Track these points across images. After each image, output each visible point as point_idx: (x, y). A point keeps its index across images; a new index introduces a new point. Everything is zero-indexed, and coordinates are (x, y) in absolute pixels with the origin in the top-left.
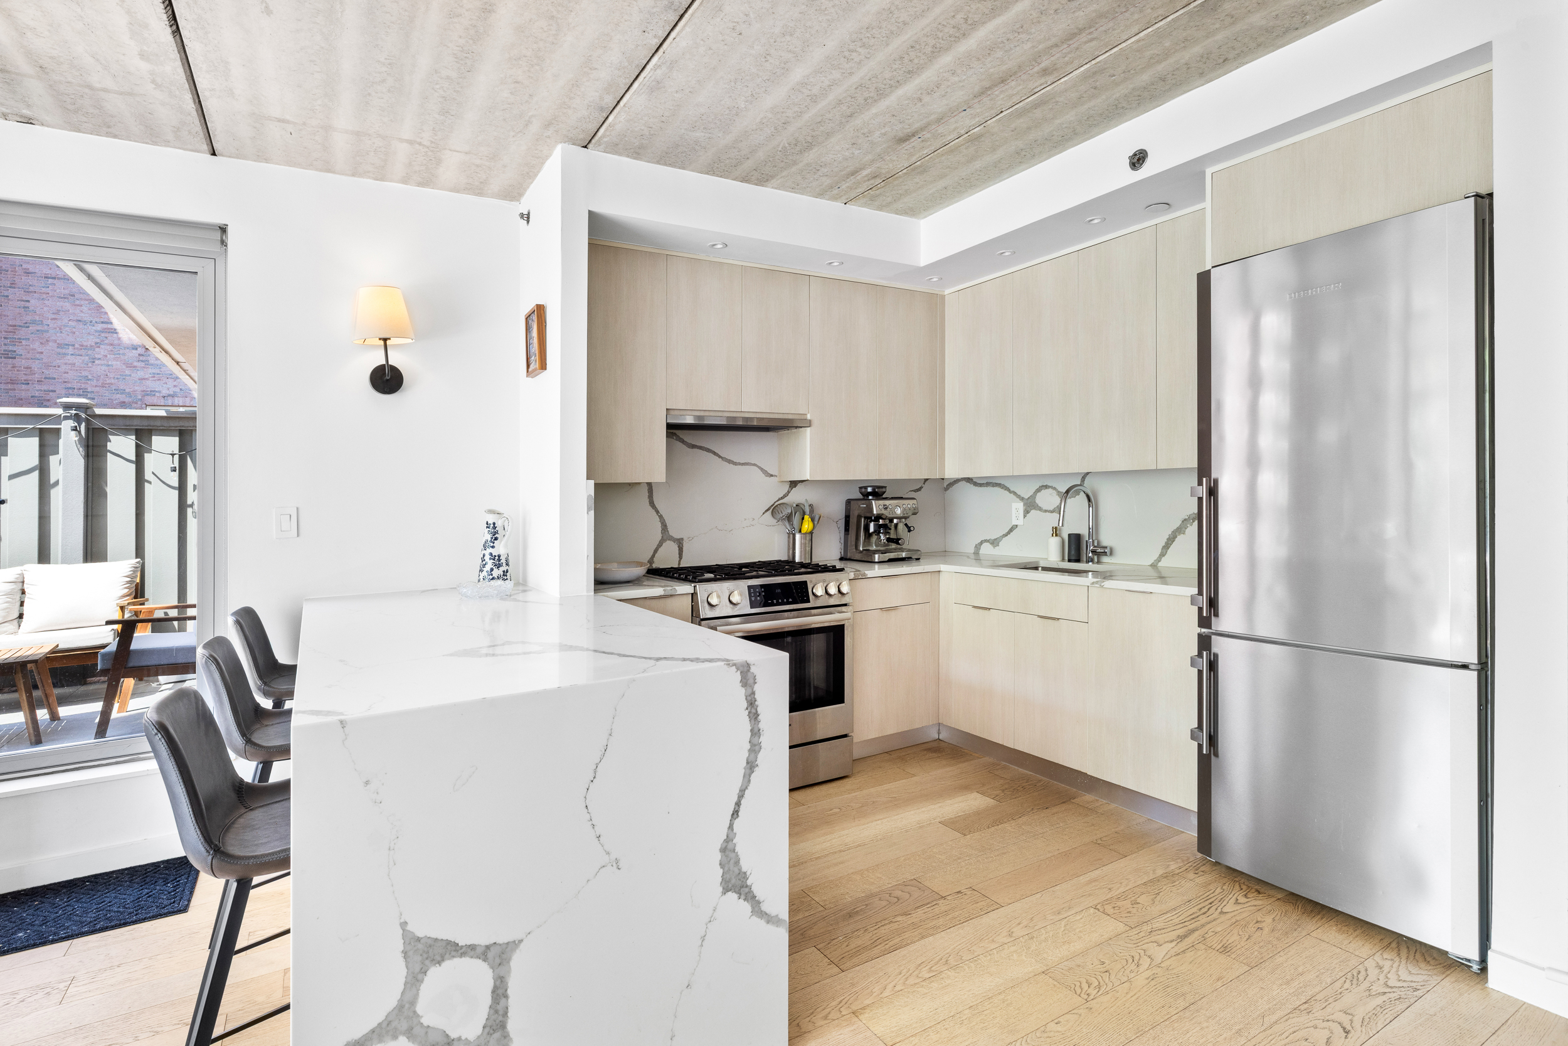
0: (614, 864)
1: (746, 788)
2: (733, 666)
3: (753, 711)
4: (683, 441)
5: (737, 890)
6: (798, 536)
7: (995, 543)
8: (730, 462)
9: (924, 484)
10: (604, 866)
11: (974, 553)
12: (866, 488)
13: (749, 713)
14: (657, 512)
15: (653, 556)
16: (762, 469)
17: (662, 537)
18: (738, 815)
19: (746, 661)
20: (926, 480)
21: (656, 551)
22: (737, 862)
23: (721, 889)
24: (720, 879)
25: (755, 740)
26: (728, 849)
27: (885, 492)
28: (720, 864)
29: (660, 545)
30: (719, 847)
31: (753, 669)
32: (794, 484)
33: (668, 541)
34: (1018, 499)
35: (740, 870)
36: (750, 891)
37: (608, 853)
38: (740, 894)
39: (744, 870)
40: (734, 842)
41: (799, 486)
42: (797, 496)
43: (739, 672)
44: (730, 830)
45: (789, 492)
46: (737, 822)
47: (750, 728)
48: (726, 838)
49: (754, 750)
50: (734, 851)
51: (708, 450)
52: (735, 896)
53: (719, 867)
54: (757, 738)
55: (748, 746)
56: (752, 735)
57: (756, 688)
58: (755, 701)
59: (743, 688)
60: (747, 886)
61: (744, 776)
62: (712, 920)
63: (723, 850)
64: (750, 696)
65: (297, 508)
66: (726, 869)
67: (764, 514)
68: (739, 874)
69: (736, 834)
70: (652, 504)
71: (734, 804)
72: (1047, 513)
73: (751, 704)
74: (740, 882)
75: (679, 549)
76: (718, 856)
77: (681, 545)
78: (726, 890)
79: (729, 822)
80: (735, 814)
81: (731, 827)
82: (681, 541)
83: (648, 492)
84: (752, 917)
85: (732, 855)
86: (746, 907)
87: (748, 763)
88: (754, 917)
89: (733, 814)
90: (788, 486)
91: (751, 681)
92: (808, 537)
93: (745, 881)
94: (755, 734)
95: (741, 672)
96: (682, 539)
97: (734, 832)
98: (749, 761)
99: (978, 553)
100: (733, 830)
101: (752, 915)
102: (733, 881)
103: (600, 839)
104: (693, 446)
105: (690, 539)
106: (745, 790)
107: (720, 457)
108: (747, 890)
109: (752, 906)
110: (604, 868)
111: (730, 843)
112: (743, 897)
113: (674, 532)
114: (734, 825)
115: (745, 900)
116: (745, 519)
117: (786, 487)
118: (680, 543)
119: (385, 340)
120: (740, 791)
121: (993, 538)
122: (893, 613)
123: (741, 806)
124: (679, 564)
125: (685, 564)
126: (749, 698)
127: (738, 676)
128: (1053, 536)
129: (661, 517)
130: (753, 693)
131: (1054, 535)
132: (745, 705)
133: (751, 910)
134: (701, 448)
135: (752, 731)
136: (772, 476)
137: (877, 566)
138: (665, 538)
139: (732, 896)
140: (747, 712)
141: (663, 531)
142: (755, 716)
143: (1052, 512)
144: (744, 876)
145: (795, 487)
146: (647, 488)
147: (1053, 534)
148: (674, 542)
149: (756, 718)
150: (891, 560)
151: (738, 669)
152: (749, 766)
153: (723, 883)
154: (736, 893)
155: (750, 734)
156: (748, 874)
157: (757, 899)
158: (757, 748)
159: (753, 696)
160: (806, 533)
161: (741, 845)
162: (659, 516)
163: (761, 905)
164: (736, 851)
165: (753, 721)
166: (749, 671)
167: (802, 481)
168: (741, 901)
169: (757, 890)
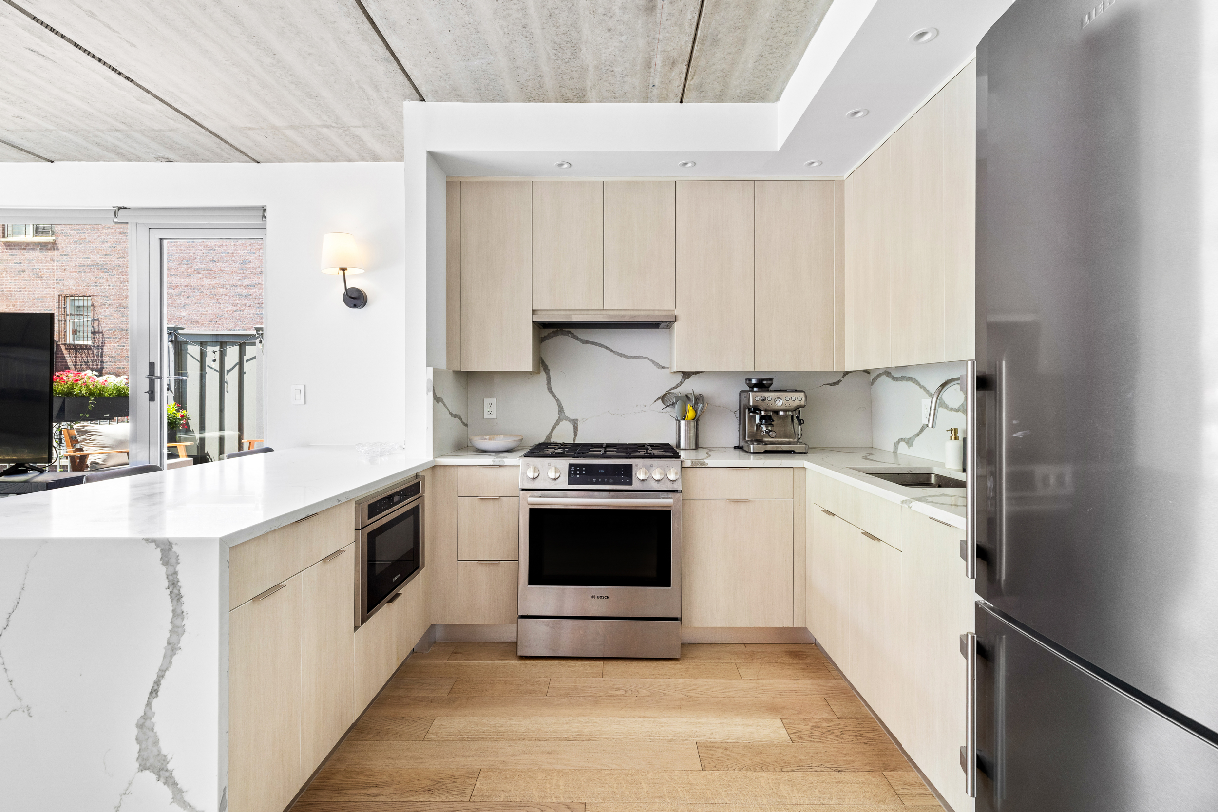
0: (26, 710)
1: (167, 669)
2: (153, 542)
3: (176, 591)
4: (577, 338)
5: (156, 771)
6: (683, 423)
7: (909, 442)
8: (621, 355)
9: (843, 377)
10: (15, 710)
11: (893, 452)
12: (750, 380)
13: (171, 593)
14: (555, 396)
15: (551, 432)
16: (653, 362)
17: (559, 417)
18: (157, 694)
19: (168, 540)
20: (846, 373)
21: (553, 429)
22: (156, 742)
23: (137, 765)
24: (137, 755)
25: (178, 622)
26: (144, 724)
27: (772, 384)
28: (137, 739)
29: (557, 423)
30: (136, 722)
31: (175, 548)
32: (686, 375)
33: (564, 421)
34: (927, 395)
35: (159, 751)
36: (171, 777)
37: (20, 699)
38: (160, 776)
39: (164, 751)
40: (152, 720)
41: (693, 377)
42: (691, 386)
43: (159, 549)
44: (148, 708)
45: (681, 383)
46: (155, 702)
47: (172, 608)
48: (143, 714)
49: (177, 632)
50: (152, 730)
51: (601, 346)
52: (154, 777)
53: (135, 742)
54: (179, 620)
55: (170, 627)
56: (174, 616)
57: (179, 568)
58: (178, 581)
59: (164, 567)
60: (167, 770)
61: (165, 657)
62: (127, 792)
63: (140, 726)
64: (172, 575)
65: (305, 386)
66: (144, 746)
67: (655, 401)
68: (159, 755)
69: (154, 713)
70: (550, 390)
71: (153, 682)
72: (953, 412)
73: (173, 584)
74: (160, 764)
75: (574, 428)
76: (135, 731)
77: (576, 425)
78: (143, 768)
79: (147, 699)
80: (154, 692)
81: (149, 704)
82: (576, 422)
83: (547, 380)
84: (173, 804)
85: (150, 734)
86: (166, 792)
87: (169, 643)
88: (174, 805)
89: (151, 693)
90: (681, 377)
91: (173, 560)
92: (693, 424)
93: (164, 764)
94: (178, 615)
95: (162, 550)
96: (577, 420)
97: (153, 710)
98: (171, 641)
99: (896, 453)
100: (151, 708)
101: (173, 802)
102: (151, 761)
103: (13, 683)
104: (587, 342)
105: (584, 420)
106: (165, 671)
107: (612, 351)
108: (167, 774)
109: (173, 792)
110: (16, 712)
111: (148, 721)
112: (162, 780)
113: (568, 413)
114: (153, 704)
115: (165, 783)
116: (637, 406)
117: (679, 378)
118: (575, 423)
119: (343, 270)
120: (159, 670)
121: (908, 438)
122: (743, 505)
123: (161, 686)
124: (574, 440)
125: (578, 441)
126: (171, 578)
127: (158, 554)
128: (951, 439)
129: (558, 400)
130: (176, 573)
131: (953, 438)
132: (166, 583)
133: (171, 797)
134: (594, 343)
135: (173, 611)
136: (663, 367)
137: (752, 456)
138: (561, 417)
139: (149, 776)
140: (168, 591)
141: (560, 413)
142: (178, 597)
143: (957, 410)
144: (164, 759)
145: (688, 378)
146: (546, 377)
147: (951, 437)
148: (570, 422)
149: (179, 600)
150: (767, 452)
151: (158, 546)
152: (170, 647)
153: (140, 760)
154: (155, 774)
155: (171, 615)
156: (169, 757)
157: (179, 786)
158: (180, 630)
159: (175, 576)
160: (690, 421)
161: (161, 724)
162: (556, 400)
163: (184, 794)
164: (155, 731)
165: (175, 602)
166: (170, 549)
167: (696, 373)
168: (160, 783)
169: (177, 776)
